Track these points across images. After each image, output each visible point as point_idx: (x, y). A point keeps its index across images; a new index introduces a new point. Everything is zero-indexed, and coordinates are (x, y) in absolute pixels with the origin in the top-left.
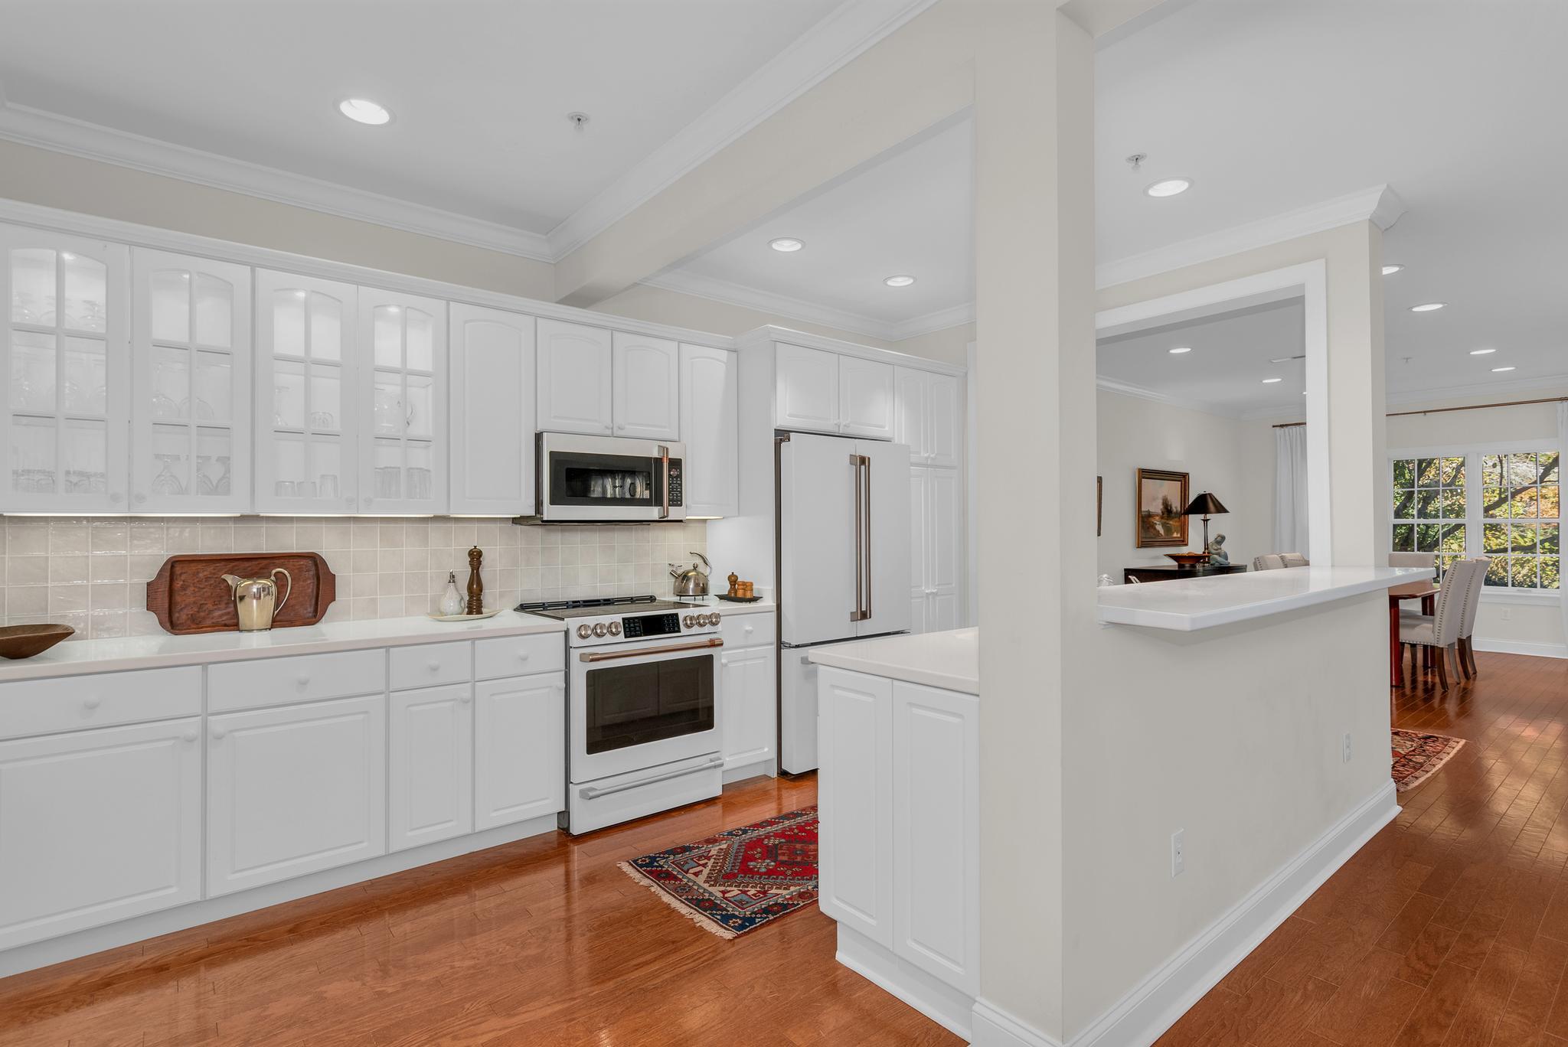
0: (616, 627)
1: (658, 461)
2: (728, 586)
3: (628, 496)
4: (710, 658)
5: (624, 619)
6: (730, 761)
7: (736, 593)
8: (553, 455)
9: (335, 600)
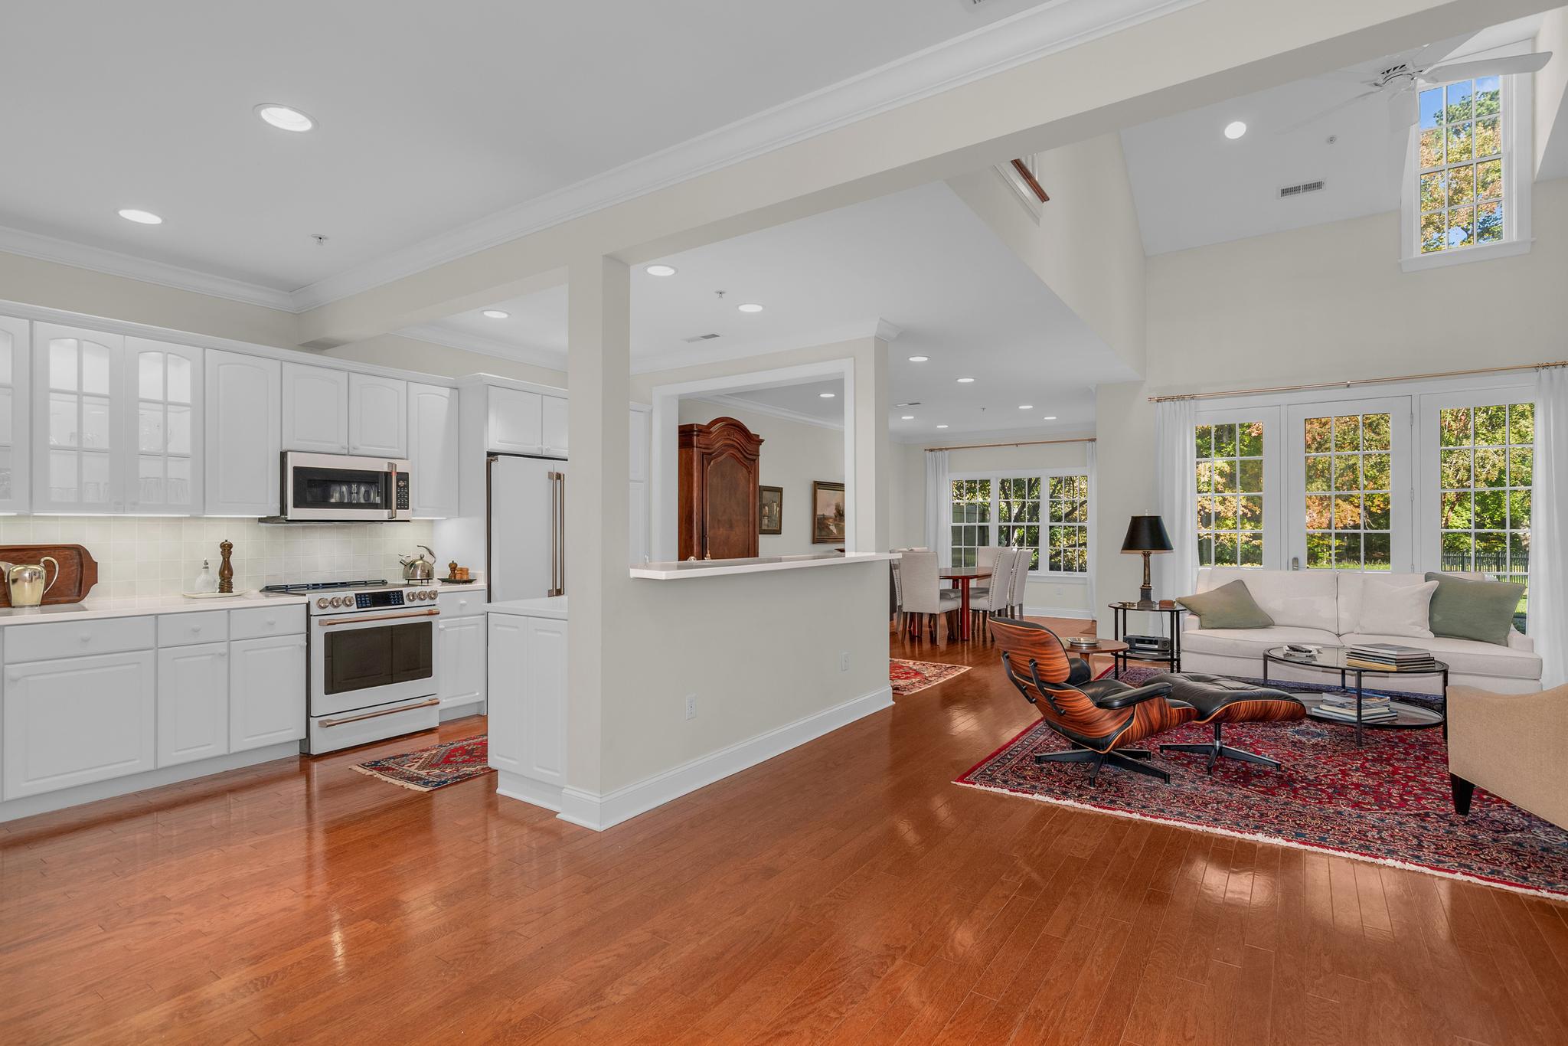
0: (350, 601)
1: (388, 475)
2: (449, 571)
3: (362, 501)
4: (430, 624)
5: (356, 595)
6: (445, 703)
7: (455, 577)
8: (296, 470)
9: (97, 582)
